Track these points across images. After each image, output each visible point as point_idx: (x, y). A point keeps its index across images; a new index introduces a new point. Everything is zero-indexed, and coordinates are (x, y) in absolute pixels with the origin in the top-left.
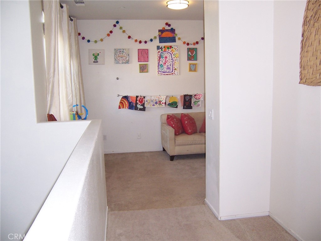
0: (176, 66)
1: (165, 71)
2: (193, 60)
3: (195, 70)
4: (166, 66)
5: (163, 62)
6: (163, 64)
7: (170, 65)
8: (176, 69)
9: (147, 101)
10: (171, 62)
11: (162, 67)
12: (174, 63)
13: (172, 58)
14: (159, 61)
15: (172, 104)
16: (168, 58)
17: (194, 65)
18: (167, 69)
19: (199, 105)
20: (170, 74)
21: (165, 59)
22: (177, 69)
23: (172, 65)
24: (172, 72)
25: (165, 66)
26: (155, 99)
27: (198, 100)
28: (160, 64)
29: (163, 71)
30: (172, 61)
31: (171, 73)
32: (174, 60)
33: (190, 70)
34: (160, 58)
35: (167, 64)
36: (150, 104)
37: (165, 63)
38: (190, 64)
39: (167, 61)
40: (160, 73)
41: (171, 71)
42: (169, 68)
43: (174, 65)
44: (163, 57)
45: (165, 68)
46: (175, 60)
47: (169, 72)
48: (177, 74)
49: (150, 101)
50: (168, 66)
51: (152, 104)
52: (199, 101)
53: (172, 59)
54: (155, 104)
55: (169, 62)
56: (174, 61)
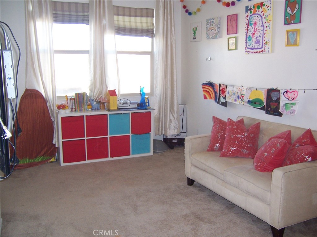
0: (267, 38)
1: (253, 47)
2: (293, 23)
3: (295, 44)
4: (255, 37)
5: (252, 32)
6: (251, 35)
7: (260, 36)
8: (266, 43)
9: (228, 93)
10: (261, 31)
11: (250, 40)
12: (265, 32)
13: (262, 23)
14: (247, 31)
15: (255, 103)
16: (258, 24)
17: (295, 33)
18: (256, 43)
19: (293, 112)
20: (259, 52)
21: (254, 27)
22: (268, 42)
23: (262, 36)
24: (262, 48)
25: (254, 39)
26: (237, 92)
27: (292, 102)
28: (248, 35)
29: (251, 47)
30: (262, 29)
31: (261, 50)
32: (265, 27)
33: (288, 44)
34: (248, 26)
35: (256, 34)
36: (232, 98)
37: (254, 34)
38: (288, 32)
39: (256, 29)
40: (248, 50)
41: (260, 47)
42: (258, 42)
43: (264, 36)
44: (252, 24)
45: (253, 42)
46: (267, 27)
47: (258, 48)
48: (267, 52)
49: (232, 94)
50: (257, 39)
51: (234, 98)
52: (294, 104)
53: (263, 26)
54: (237, 99)
55: (259, 31)
56: (265, 29)
